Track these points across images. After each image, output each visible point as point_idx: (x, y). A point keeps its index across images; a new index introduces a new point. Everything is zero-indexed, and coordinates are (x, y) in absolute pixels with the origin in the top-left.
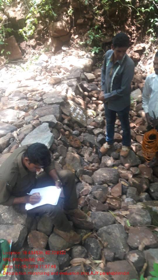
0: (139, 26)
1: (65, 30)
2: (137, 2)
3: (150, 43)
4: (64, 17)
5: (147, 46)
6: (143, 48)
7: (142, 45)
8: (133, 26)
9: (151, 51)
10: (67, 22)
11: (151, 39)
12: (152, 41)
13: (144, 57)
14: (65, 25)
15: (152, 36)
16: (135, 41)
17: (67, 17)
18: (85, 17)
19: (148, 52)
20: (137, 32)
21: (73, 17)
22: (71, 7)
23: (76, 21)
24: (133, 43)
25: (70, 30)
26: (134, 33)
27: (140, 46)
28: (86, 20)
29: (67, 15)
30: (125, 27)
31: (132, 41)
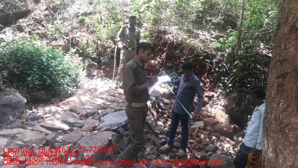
0: (212, 80)
1: (156, 67)
2: (214, 64)
3: (218, 93)
4: (158, 58)
5: (215, 95)
6: (212, 95)
7: (212, 93)
8: (207, 79)
9: (218, 99)
10: (159, 62)
11: (220, 90)
12: (220, 93)
13: (211, 102)
14: (157, 64)
15: (221, 89)
16: (207, 89)
17: (160, 59)
18: (173, 63)
19: (216, 100)
20: (210, 84)
21: (165, 61)
22: (165, 53)
23: (166, 63)
24: (205, 90)
25: (160, 68)
26: (207, 84)
27: (210, 94)
28: (174, 65)
29: (160, 58)
30: (202, 78)
31: (205, 89)
